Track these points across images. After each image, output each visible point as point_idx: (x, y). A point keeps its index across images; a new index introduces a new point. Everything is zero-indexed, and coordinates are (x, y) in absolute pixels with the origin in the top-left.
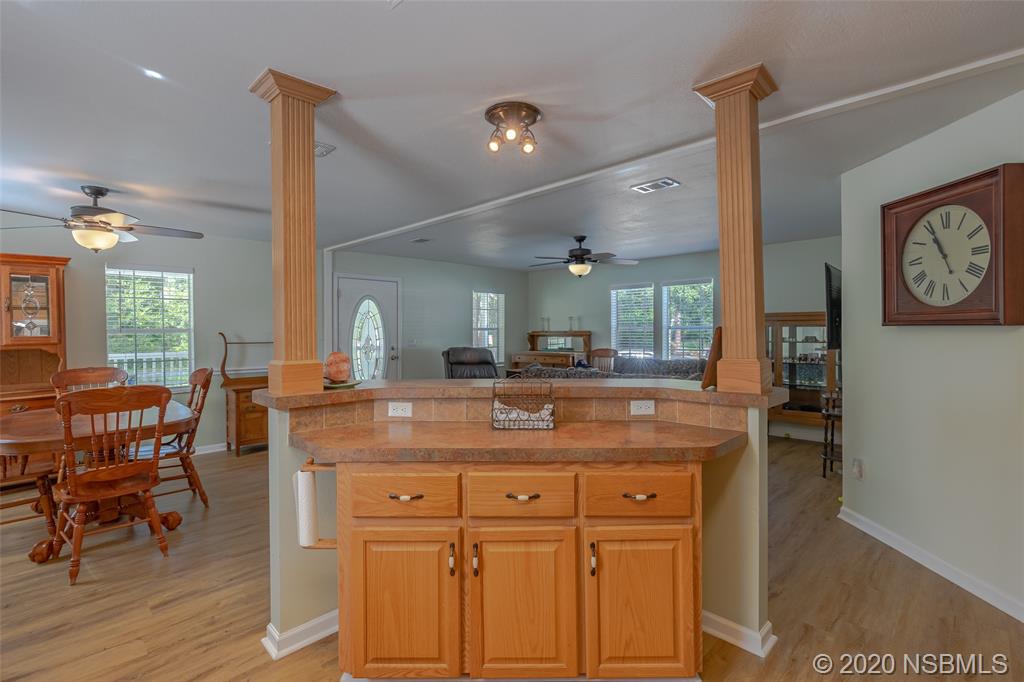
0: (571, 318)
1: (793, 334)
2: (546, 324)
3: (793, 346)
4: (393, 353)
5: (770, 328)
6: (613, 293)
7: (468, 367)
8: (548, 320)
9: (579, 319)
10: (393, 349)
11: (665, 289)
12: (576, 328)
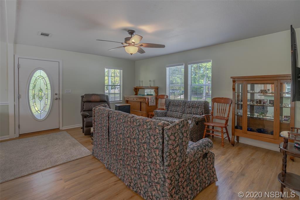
0: (150, 81)
1: (253, 88)
2: (141, 83)
3: (252, 95)
4: (57, 96)
5: (240, 85)
6: (168, 69)
7: (93, 103)
8: (142, 82)
9: (154, 81)
10: (56, 94)
11: (189, 66)
12: (152, 85)
